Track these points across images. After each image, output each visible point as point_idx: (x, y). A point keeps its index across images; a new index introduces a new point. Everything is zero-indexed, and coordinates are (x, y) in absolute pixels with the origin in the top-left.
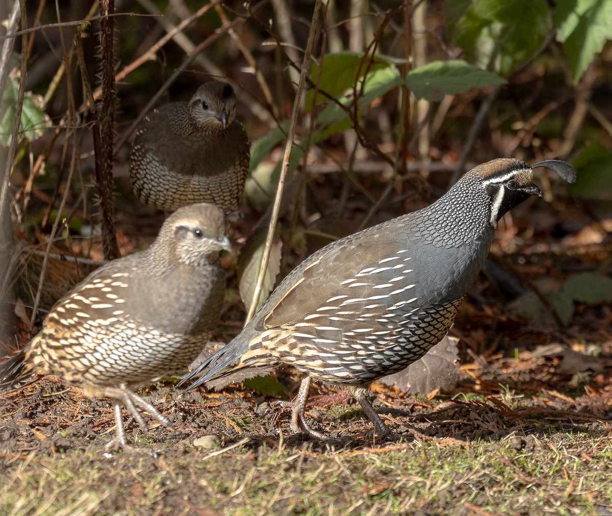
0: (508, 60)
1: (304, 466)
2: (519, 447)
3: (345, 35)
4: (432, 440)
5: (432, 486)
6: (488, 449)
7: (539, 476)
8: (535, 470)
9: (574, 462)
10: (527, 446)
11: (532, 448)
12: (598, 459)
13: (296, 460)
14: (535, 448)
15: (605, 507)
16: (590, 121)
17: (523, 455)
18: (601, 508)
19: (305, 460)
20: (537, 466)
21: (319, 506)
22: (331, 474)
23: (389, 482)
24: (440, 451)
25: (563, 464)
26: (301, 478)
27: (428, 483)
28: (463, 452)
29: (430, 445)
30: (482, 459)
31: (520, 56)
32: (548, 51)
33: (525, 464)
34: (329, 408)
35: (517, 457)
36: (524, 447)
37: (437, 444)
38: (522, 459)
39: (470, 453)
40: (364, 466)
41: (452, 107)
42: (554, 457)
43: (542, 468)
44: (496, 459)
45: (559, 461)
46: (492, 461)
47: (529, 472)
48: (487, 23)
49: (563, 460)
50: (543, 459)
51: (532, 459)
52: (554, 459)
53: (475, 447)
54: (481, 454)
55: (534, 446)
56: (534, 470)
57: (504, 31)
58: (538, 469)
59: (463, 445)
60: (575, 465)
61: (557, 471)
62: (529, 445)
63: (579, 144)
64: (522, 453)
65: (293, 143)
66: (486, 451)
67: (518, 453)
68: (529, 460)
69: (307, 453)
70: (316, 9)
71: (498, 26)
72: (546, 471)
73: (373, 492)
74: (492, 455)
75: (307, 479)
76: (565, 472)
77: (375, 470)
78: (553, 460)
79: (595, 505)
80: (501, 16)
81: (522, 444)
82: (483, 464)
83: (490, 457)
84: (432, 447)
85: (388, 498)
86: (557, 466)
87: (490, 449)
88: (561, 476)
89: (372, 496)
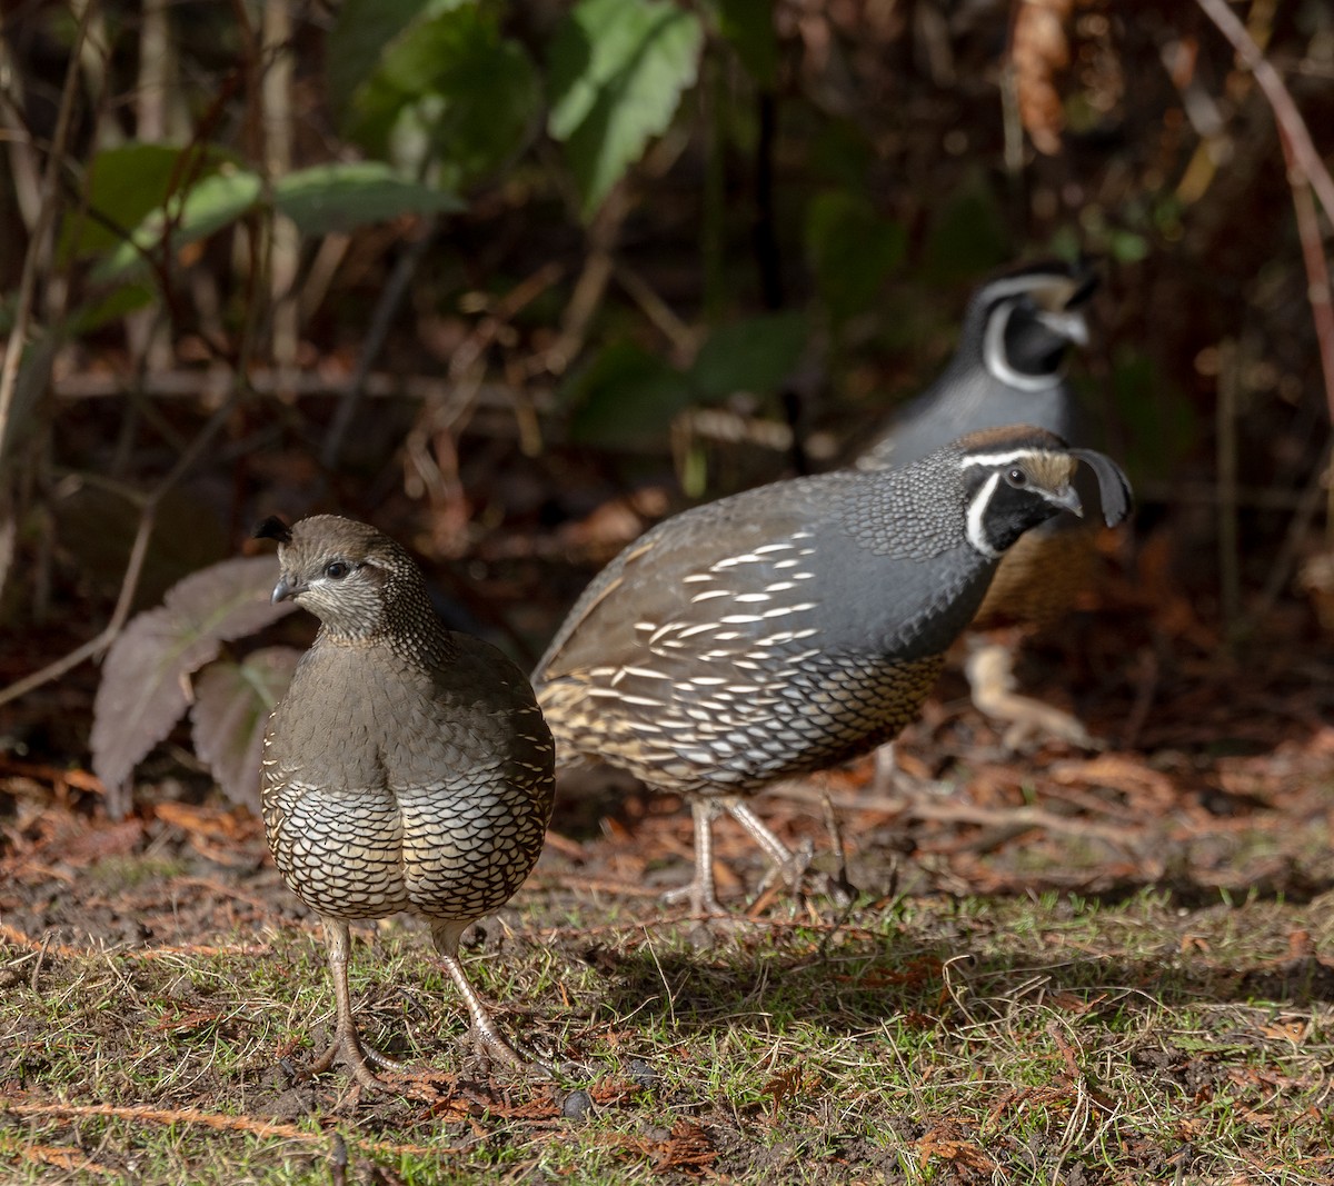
0: (454, 174)
1: (45, 977)
2: (472, 940)
3: (128, 121)
4: (299, 926)
5: (299, 1019)
6: (411, 944)
7: (511, 998)
8: (505, 986)
9: (581, 971)
10: (487, 940)
11: (497, 942)
12: (630, 965)
13: (28, 965)
14: (503, 944)
15: (643, 1060)
16: (616, 295)
17: (481, 958)
18: (634, 1063)
19: (47, 965)
20: (507, 980)
21: (73, 1056)
22: (99, 993)
23: (214, 1010)
24: (314, 949)
25: (560, 974)
26: (38, 1001)
27: (292, 1011)
28: (361, 951)
29: (294, 936)
30: (397, 965)
31: (477, 164)
32: (531, 157)
33: (484, 975)
34: (94, 861)
35: (467, 962)
36: (482, 942)
37: (310, 935)
38: (477, 965)
39: (374, 952)
40: (164, 977)
41: (343, 266)
42: (541, 961)
43: (516, 983)
44: (427, 964)
45: (551, 969)
46: (419, 969)
47: (491, 991)
48: (411, 98)
49: (560, 967)
50: (519, 964)
51: (497, 965)
52: (541, 964)
53: (384, 942)
54: (395, 956)
55: (502, 939)
56: (500, 987)
57: (447, 116)
58: (509, 985)
59: (361, 935)
60: (584, 978)
61: (547, 990)
62: (493, 937)
63: (592, 341)
64: (478, 954)
65: (28, 335)
66: (406, 949)
67: (469, 952)
68: (492, 967)
69: (51, 949)
70: (73, 69)
71: (434, 105)
72: (526, 988)
73: (183, 1029)
74: (418, 956)
75: (50, 1002)
76: (564, 993)
77: (187, 985)
78: (538, 966)
79: (622, 1056)
80: (441, 84)
81: (477, 936)
82: (401, 975)
83: (415, 961)
84: (298, 940)
85: (212, 1042)
86: (547, 979)
87: (415, 944)
88: (555, 998)
89: (181, 1037)
